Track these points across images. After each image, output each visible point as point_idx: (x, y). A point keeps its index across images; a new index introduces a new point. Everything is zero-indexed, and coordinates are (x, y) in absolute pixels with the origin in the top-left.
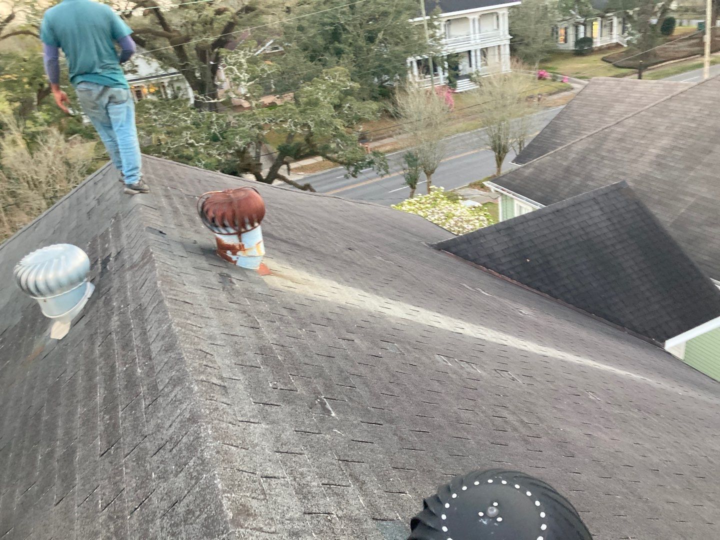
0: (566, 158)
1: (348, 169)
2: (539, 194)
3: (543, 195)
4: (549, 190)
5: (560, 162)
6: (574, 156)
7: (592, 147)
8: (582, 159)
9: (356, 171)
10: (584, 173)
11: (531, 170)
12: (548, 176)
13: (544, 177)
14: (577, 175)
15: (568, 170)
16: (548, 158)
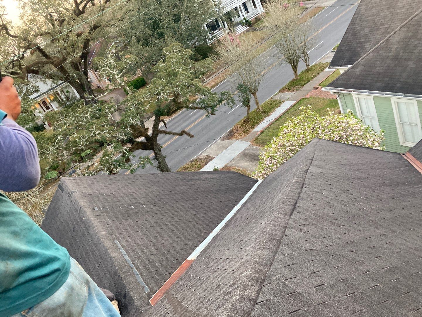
0: (390, 50)
1: (207, 111)
2: (379, 84)
3: (383, 85)
4: (387, 79)
5: (384, 54)
6: (396, 46)
7: (410, 34)
8: (406, 45)
9: (213, 110)
10: (413, 57)
11: (360, 68)
12: (380, 68)
13: (376, 70)
14: (408, 60)
15: (396, 58)
16: (371, 55)
